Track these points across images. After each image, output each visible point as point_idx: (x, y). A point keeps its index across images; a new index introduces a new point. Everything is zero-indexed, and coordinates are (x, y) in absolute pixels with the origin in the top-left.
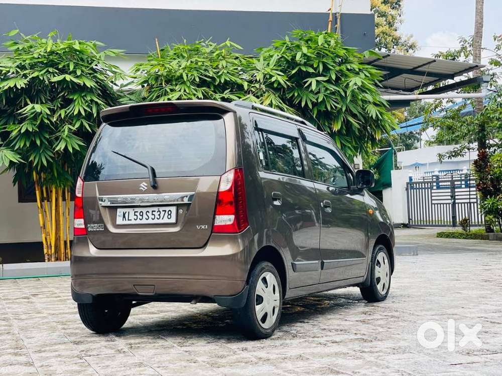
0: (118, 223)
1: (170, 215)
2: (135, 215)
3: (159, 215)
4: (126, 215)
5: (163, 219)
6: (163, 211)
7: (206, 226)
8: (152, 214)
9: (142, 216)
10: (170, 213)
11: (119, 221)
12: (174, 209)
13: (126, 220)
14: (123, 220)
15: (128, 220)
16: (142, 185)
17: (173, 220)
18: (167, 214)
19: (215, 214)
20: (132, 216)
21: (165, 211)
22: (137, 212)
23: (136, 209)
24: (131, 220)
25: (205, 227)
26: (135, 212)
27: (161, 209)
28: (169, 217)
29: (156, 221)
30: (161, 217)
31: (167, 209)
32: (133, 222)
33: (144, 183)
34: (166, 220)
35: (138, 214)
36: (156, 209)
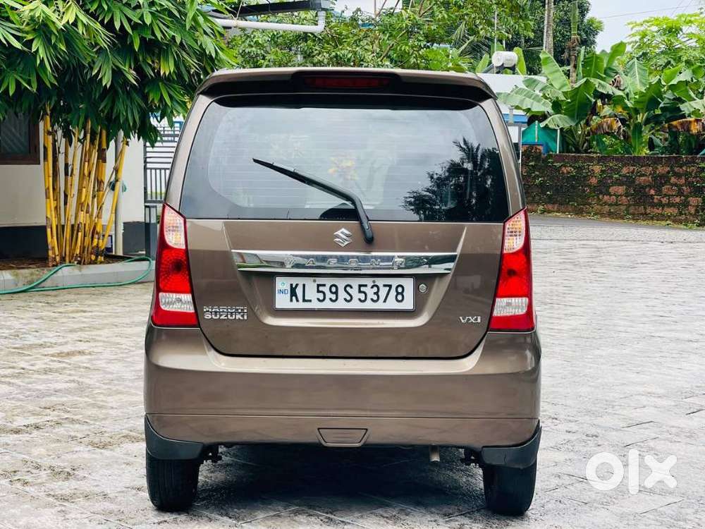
0: (278, 305)
1: (402, 293)
2: (318, 291)
3: (376, 294)
4: (299, 291)
5: (385, 301)
6: (385, 286)
7: (479, 318)
8: (360, 292)
9: (336, 293)
10: (400, 290)
11: (282, 301)
12: (409, 284)
13: (297, 301)
14: (291, 300)
15: (304, 300)
16: (338, 233)
17: (408, 304)
18: (393, 293)
19: (496, 296)
20: (312, 293)
21: (390, 286)
22: (324, 285)
23: (320, 281)
24: (310, 301)
25: (476, 319)
26: (318, 286)
27: (380, 282)
28: (400, 297)
29: (369, 305)
30: (382, 298)
31: (395, 282)
32: (315, 305)
33: (343, 230)
34: (392, 304)
35: (326, 289)
36: (369, 282)
